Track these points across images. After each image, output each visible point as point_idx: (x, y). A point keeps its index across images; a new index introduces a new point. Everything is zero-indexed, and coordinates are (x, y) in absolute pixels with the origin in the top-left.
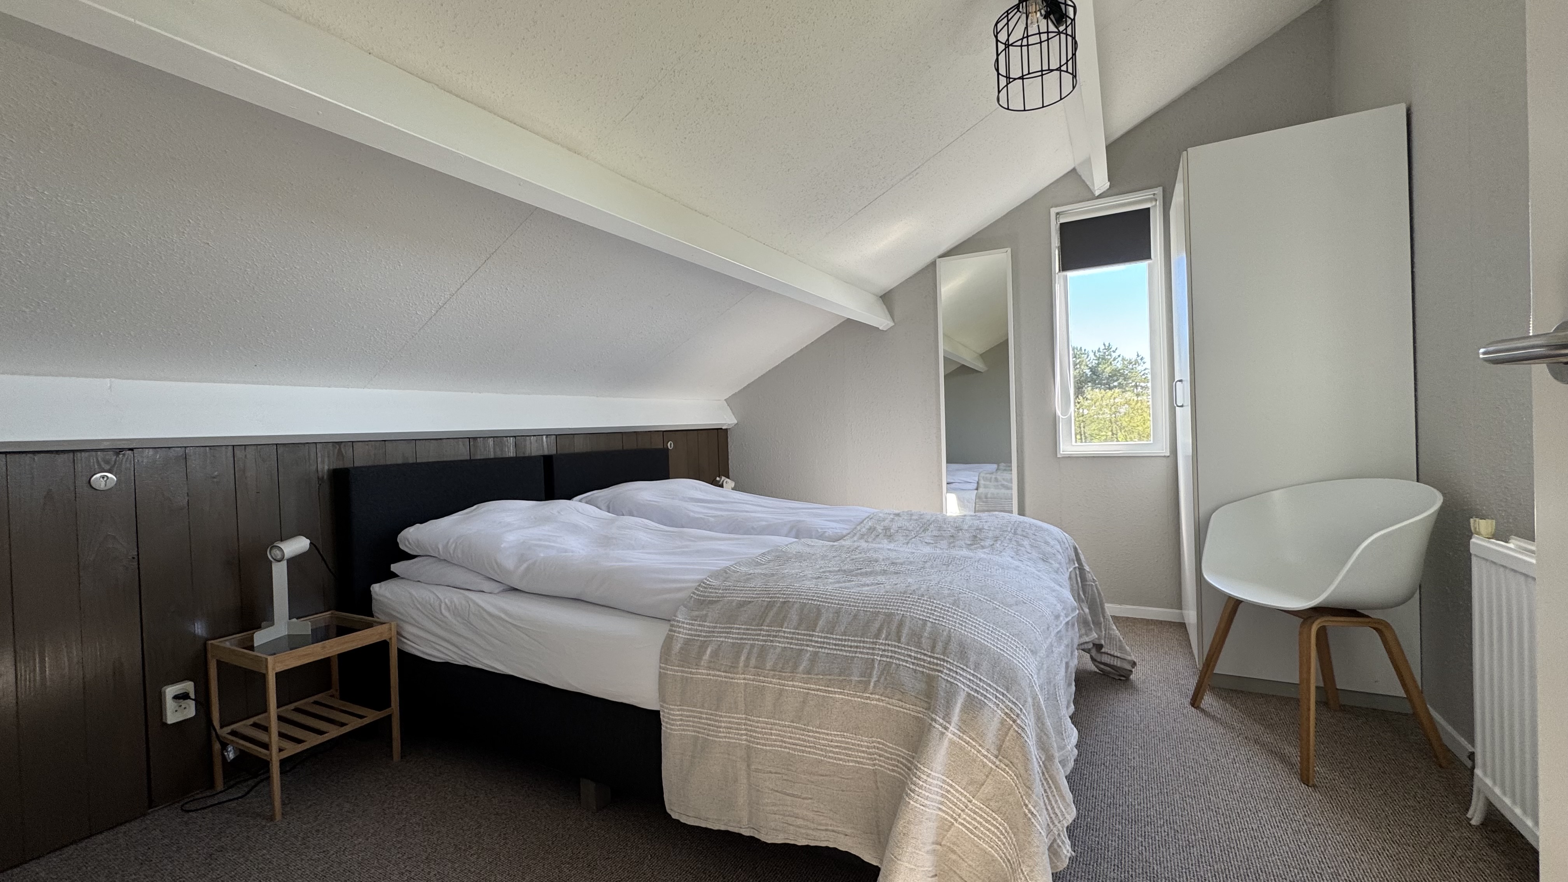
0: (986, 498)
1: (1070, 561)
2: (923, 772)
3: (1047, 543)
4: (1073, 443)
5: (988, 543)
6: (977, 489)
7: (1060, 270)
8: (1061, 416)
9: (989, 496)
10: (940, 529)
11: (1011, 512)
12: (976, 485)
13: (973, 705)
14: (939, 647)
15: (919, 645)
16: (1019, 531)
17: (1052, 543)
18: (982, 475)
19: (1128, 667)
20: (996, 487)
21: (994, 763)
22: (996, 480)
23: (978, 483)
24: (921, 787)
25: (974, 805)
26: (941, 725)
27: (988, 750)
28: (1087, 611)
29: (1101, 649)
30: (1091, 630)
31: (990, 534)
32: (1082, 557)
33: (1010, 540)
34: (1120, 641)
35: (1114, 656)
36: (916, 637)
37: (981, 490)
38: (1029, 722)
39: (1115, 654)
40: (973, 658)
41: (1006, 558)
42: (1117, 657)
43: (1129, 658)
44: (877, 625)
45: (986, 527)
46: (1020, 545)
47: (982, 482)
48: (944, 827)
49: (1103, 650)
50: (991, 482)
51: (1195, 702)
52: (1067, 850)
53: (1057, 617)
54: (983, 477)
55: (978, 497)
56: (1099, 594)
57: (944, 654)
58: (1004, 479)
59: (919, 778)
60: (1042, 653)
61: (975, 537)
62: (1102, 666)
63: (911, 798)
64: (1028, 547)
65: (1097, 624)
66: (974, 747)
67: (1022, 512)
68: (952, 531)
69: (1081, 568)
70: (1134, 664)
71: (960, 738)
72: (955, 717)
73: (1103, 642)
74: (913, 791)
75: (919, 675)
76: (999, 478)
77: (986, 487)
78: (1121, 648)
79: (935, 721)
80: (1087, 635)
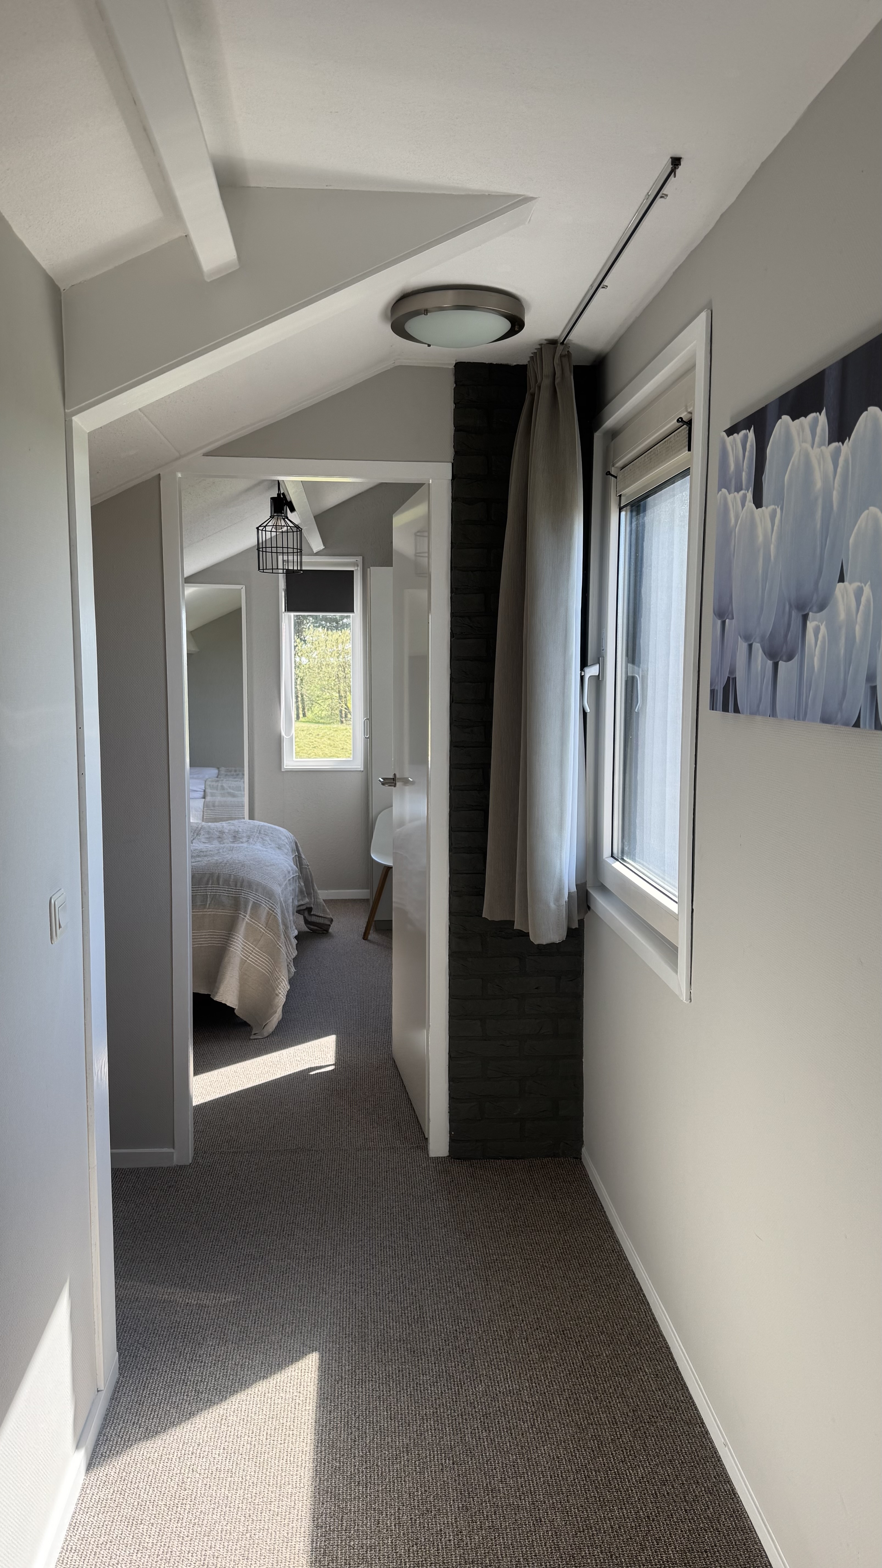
0: (214, 806)
1: (293, 851)
2: (236, 936)
3: (280, 838)
4: (294, 759)
5: (245, 839)
6: (204, 797)
7: (285, 611)
8: (285, 736)
9: (217, 804)
10: (209, 833)
11: (244, 818)
12: (203, 793)
13: (256, 906)
14: (239, 885)
15: (229, 885)
16: (262, 832)
17: (283, 838)
18: (208, 783)
19: (328, 923)
20: (223, 795)
21: (264, 930)
22: (223, 788)
23: (205, 791)
24: (235, 942)
25: (256, 950)
26: (243, 915)
27: (262, 925)
28: (303, 884)
29: (311, 911)
30: (305, 897)
31: (245, 835)
32: (300, 849)
33: (258, 837)
34: (323, 906)
35: (319, 917)
36: (227, 882)
37: (208, 798)
38: (279, 911)
39: (320, 915)
40: (255, 887)
41: (258, 846)
42: (321, 917)
43: (328, 917)
44: (206, 879)
45: (240, 830)
46: (264, 840)
47: (208, 791)
48: (243, 962)
49: (312, 913)
50: (217, 790)
51: (365, 937)
52: (293, 970)
53: (289, 872)
54: (210, 785)
55: (206, 805)
56: (311, 874)
57: (241, 887)
58: (230, 787)
59: (234, 938)
60: (283, 886)
61: (235, 837)
62: (312, 927)
63: (231, 947)
64: (269, 841)
65: (309, 894)
66: (256, 924)
67: (252, 817)
68: (218, 834)
69: (299, 856)
70: (332, 920)
71: (251, 921)
72: (249, 912)
73: (313, 906)
74: (232, 944)
75: (230, 898)
76: (225, 785)
77: (212, 795)
78: (324, 911)
79: (240, 914)
80: (302, 900)
